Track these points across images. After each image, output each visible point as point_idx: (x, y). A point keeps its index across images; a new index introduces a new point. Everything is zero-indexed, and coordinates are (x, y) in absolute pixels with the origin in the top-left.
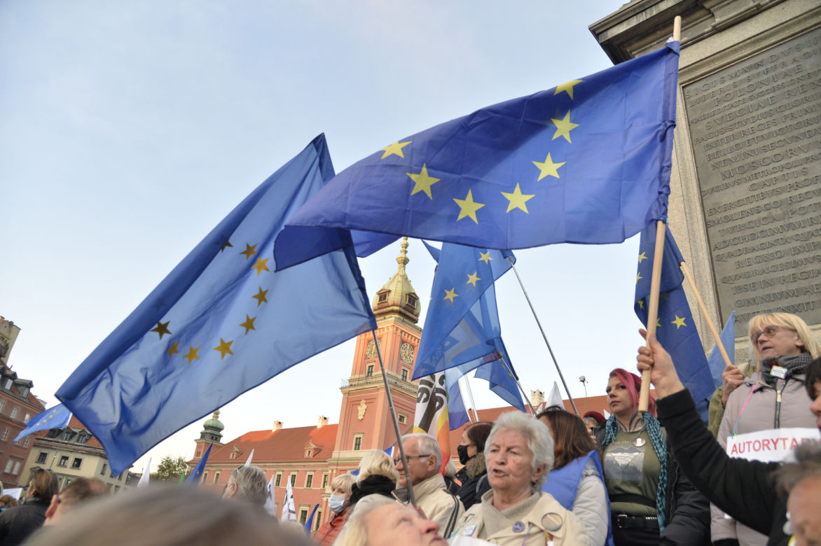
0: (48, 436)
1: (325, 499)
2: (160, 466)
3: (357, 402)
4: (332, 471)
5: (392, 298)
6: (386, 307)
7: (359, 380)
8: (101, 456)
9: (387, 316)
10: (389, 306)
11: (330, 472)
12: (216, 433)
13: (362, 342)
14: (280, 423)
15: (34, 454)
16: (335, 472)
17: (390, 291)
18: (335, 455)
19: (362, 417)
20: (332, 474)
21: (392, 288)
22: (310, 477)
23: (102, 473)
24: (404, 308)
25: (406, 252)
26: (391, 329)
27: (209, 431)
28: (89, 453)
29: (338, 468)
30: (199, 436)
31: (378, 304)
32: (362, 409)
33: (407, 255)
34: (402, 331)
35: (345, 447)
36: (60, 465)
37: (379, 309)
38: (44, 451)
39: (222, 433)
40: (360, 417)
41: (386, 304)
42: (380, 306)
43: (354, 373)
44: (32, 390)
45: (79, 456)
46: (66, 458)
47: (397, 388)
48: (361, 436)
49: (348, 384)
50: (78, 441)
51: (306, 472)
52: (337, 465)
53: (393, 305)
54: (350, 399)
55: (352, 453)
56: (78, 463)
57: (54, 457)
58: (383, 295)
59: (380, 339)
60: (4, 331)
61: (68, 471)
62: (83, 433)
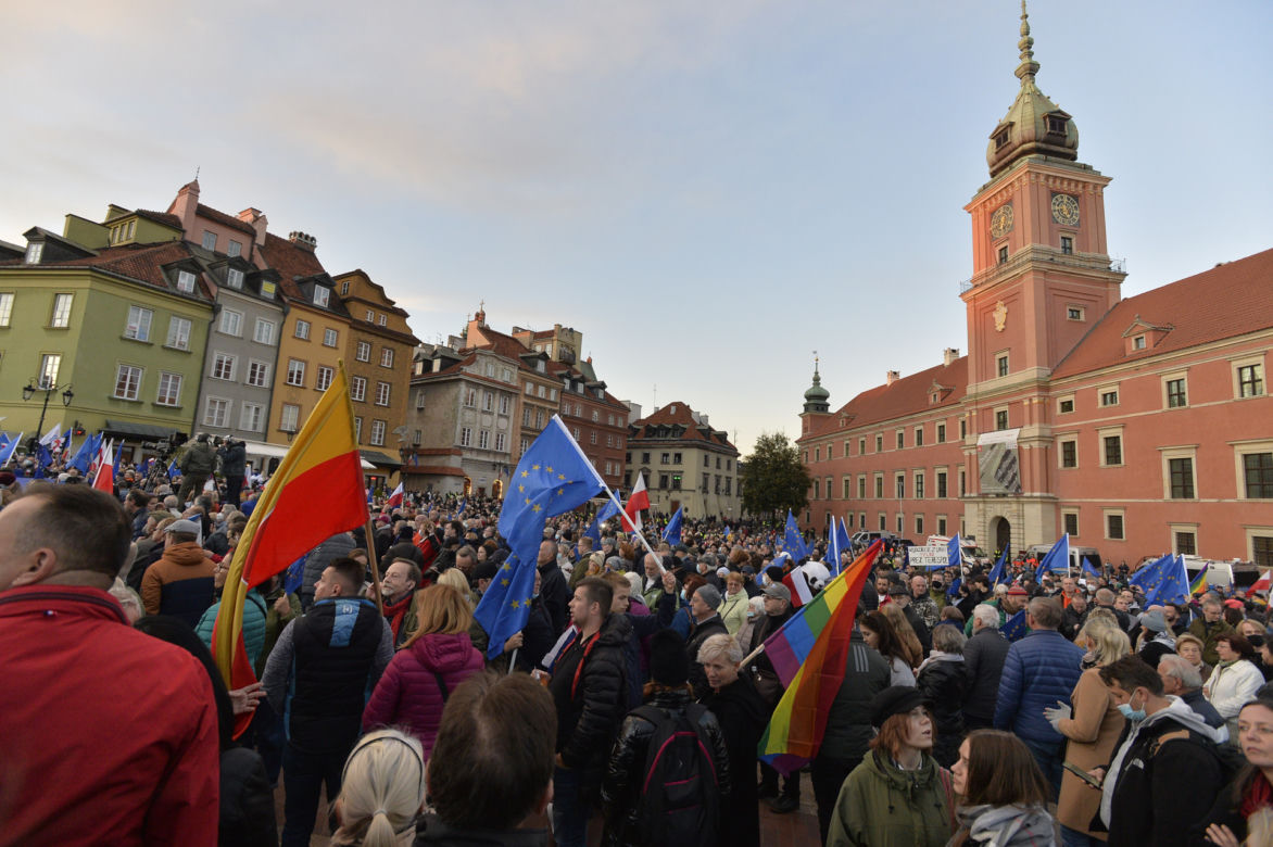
0: (646, 436)
1: (966, 453)
2: (756, 447)
3: (992, 307)
4: (971, 412)
5: (1016, 136)
6: (1011, 152)
7: (986, 274)
8: (698, 447)
9: (1014, 164)
10: (1015, 149)
11: (967, 415)
13: (982, 219)
16: (974, 414)
17: (1012, 125)
18: (971, 390)
19: (1003, 327)
20: (971, 417)
21: (1016, 118)
22: (942, 428)
23: (706, 465)
24: (1044, 142)
26: (1026, 180)
28: (686, 446)
29: (979, 407)
31: (997, 153)
32: (1000, 316)
33: (1034, 59)
34: (1048, 177)
35: (984, 375)
36: (663, 463)
37: (999, 160)
38: (647, 451)
40: (1000, 327)
41: (1010, 147)
42: (1000, 154)
43: (978, 266)
45: (678, 451)
46: (666, 455)
47: (1055, 267)
48: (1006, 354)
49: (971, 286)
50: (673, 436)
51: (935, 422)
52: (977, 403)
53: (1024, 143)
54: (979, 308)
55: (996, 383)
56: (678, 457)
57: (656, 456)
58: (1001, 136)
59: (1009, 202)
60: (566, 339)
61: (672, 467)
62: (676, 428)
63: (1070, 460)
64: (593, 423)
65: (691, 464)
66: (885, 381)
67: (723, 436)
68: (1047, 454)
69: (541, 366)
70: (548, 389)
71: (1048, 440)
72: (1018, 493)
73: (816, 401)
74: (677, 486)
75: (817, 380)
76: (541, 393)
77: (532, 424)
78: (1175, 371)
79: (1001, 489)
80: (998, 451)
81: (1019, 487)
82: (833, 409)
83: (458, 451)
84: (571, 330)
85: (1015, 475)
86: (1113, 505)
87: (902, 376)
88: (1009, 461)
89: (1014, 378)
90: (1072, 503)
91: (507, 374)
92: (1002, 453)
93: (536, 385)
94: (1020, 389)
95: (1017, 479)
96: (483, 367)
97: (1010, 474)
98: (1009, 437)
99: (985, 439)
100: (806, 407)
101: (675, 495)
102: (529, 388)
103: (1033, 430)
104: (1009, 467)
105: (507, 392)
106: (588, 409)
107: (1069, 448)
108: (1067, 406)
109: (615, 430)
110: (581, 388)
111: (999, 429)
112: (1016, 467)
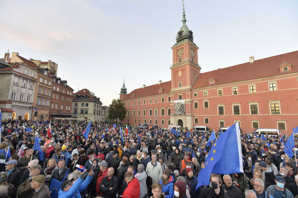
0: (76, 98)
1: (171, 105)
2: (112, 102)
3: (178, 71)
4: (172, 95)
5: (184, 34)
6: (182, 37)
7: (176, 64)
8: (94, 102)
9: (184, 40)
10: (183, 37)
11: (171, 96)
12: (125, 91)
13: (175, 51)
14: (145, 85)
15: (74, 104)
16: (173, 96)
17: (183, 31)
18: (172, 90)
19: (181, 76)
20: (172, 96)
22: (163, 99)
23: (95, 107)
24: (189, 37)
25: (185, 18)
26: (187, 44)
27: (123, 91)
28: (90, 101)
29: (174, 94)
30: (120, 93)
31: (179, 37)
32: (180, 74)
34: (190, 44)
35: (175, 87)
36: (82, 106)
37: (179, 39)
38: (76, 103)
39: (127, 91)
40: (180, 76)
41: (182, 36)
42: (180, 37)
43: (174, 62)
44: (67, 84)
45: (87, 103)
46: (83, 104)
47: (192, 64)
48: (181, 82)
49: (172, 66)
50: (85, 98)
51: (161, 97)
52: (174, 93)
53: (185, 36)
54: (175, 71)
55: (179, 89)
56: (87, 105)
57: (80, 104)
58: (180, 33)
59: (182, 48)
60: (53, 65)
61: (85, 107)
62: (86, 96)
63: (196, 106)
64: (63, 93)
65: (91, 106)
66: (142, 87)
67: (98, 99)
68: (191, 105)
69: (46, 73)
70: (48, 81)
71: (192, 102)
72: (185, 114)
73: (124, 91)
74: (86, 113)
75: (124, 85)
76: (46, 82)
77: (42, 93)
78: (220, 88)
79: (180, 113)
80: (180, 104)
81: (185, 113)
82: (128, 93)
83: (10, 102)
84: (54, 63)
85: (184, 110)
86: (207, 116)
87: (146, 86)
88: (182, 107)
89: (183, 88)
90: (197, 116)
91: (33, 74)
92: (181, 105)
93: (44, 79)
94: (185, 90)
95: (185, 111)
96: (23, 70)
97: (183, 110)
98: (183, 101)
99: (176, 102)
100: (121, 92)
101: (86, 116)
102: (41, 80)
103: (189, 100)
104: (183, 108)
105: (32, 80)
106: (61, 89)
107: (196, 104)
108: (195, 95)
109: (69, 96)
110: (59, 82)
111: (179, 99)
112: (184, 108)
